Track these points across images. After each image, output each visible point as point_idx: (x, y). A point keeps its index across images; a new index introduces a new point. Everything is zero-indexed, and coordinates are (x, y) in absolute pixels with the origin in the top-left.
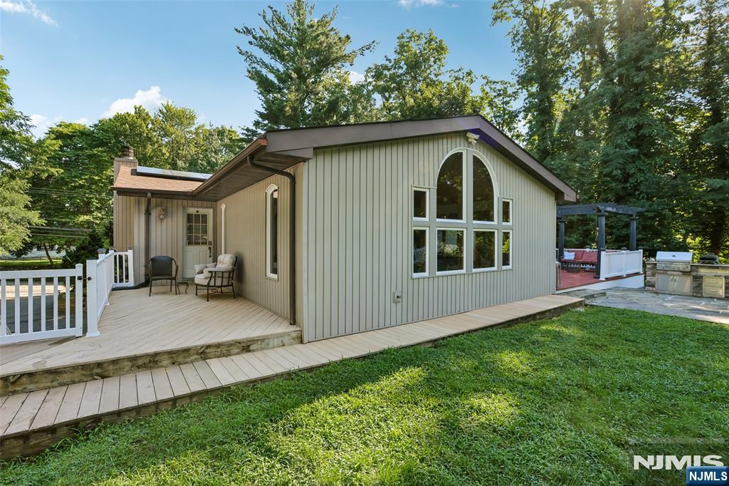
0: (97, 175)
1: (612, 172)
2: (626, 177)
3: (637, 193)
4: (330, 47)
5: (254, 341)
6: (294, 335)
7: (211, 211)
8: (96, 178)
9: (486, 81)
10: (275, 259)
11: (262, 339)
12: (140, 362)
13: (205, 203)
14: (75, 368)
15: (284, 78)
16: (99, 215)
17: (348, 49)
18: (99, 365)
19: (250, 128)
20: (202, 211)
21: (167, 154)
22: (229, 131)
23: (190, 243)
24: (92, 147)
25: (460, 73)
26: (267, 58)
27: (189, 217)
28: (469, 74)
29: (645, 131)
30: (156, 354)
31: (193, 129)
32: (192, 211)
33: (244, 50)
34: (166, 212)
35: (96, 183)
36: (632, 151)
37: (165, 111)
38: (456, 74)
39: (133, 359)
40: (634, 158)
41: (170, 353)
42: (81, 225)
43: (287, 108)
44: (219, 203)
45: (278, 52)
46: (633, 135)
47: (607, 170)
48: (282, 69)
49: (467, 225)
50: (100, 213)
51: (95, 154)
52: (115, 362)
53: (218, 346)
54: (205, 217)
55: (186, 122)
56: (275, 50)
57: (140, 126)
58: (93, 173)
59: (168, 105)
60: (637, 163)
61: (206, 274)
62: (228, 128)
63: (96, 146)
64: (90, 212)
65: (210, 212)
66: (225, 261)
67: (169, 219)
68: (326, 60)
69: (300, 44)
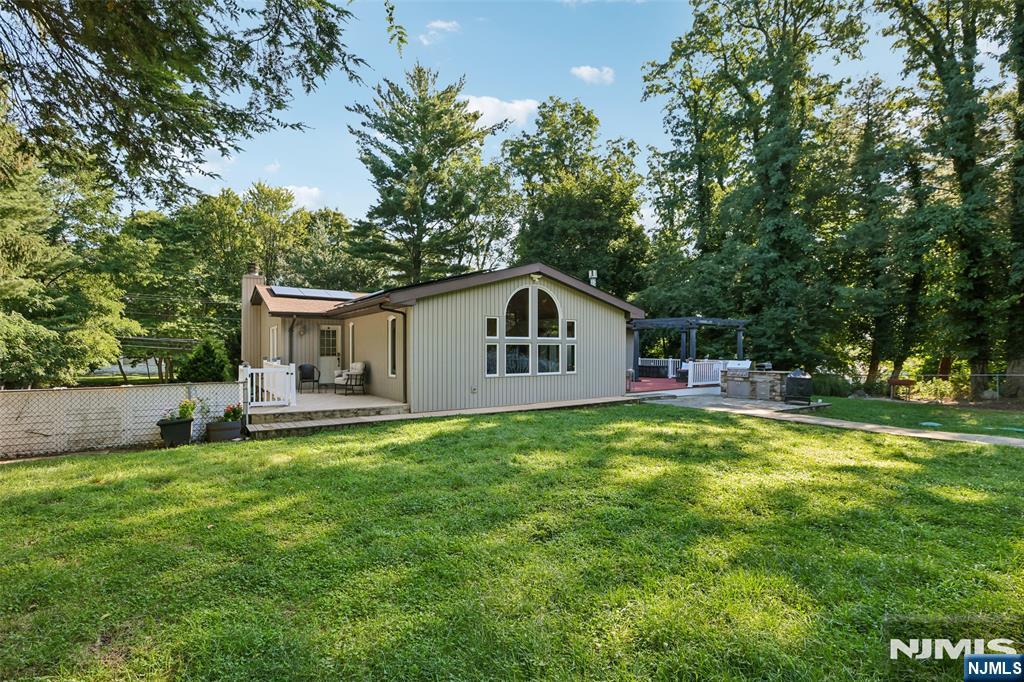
0: (182, 274)
1: (752, 277)
2: (766, 282)
3: (777, 299)
4: (455, 126)
5: (382, 409)
6: (405, 408)
7: (340, 327)
8: (181, 278)
9: (652, 153)
10: (394, 367)
11: (388, 408)
12: (327, 414)
13: (335, 321)
14: (300, 413)
15: (402, 163)
16: (185, 322)
17: (478, 125)
18: (309, 413)
19: (363, 220)
20: (332, 328)
21: (262, 247)
22: (334, 214)
23: (322, 355)
24: (175, 241)
25: (620, 144)
26: (382, 137)
27: (322, 332)
28: (630, 145)
29: (784, 235)
30: (334, 411)
31: (290, 212)
32: (324, 327)
33: (355, 129)
34: (305, 330)
35: (180, 283)
36: (773, 254)
37: (256, 191)
38: (615, 145)
39: (324, 412)
40: (775, 263)
41: (340, 411)
42: (165, 334)
43: (406, 202)
44: (346, 321)
45: (395, 132)
46: (774, 237)
47: (748, 275)
48: (399, 150)
49: (533, 340)
50: (185, 319)
51: (179, 250)
52: (316, 412)
53: (364, 410)
54: (334, 332)
55: (282, 204)
56: (392, 129)
57: (230, 214)
58: (178, 273)
59: (260, 184)
60: (779, 267)
61: (345, 376)
62: (333, 210)
63: (181, 239)
64: (174, 319)
65: (338, 328)
66: (356, 368)
67: (307, 335)
68: (450, 141)
69: (422, 120)
